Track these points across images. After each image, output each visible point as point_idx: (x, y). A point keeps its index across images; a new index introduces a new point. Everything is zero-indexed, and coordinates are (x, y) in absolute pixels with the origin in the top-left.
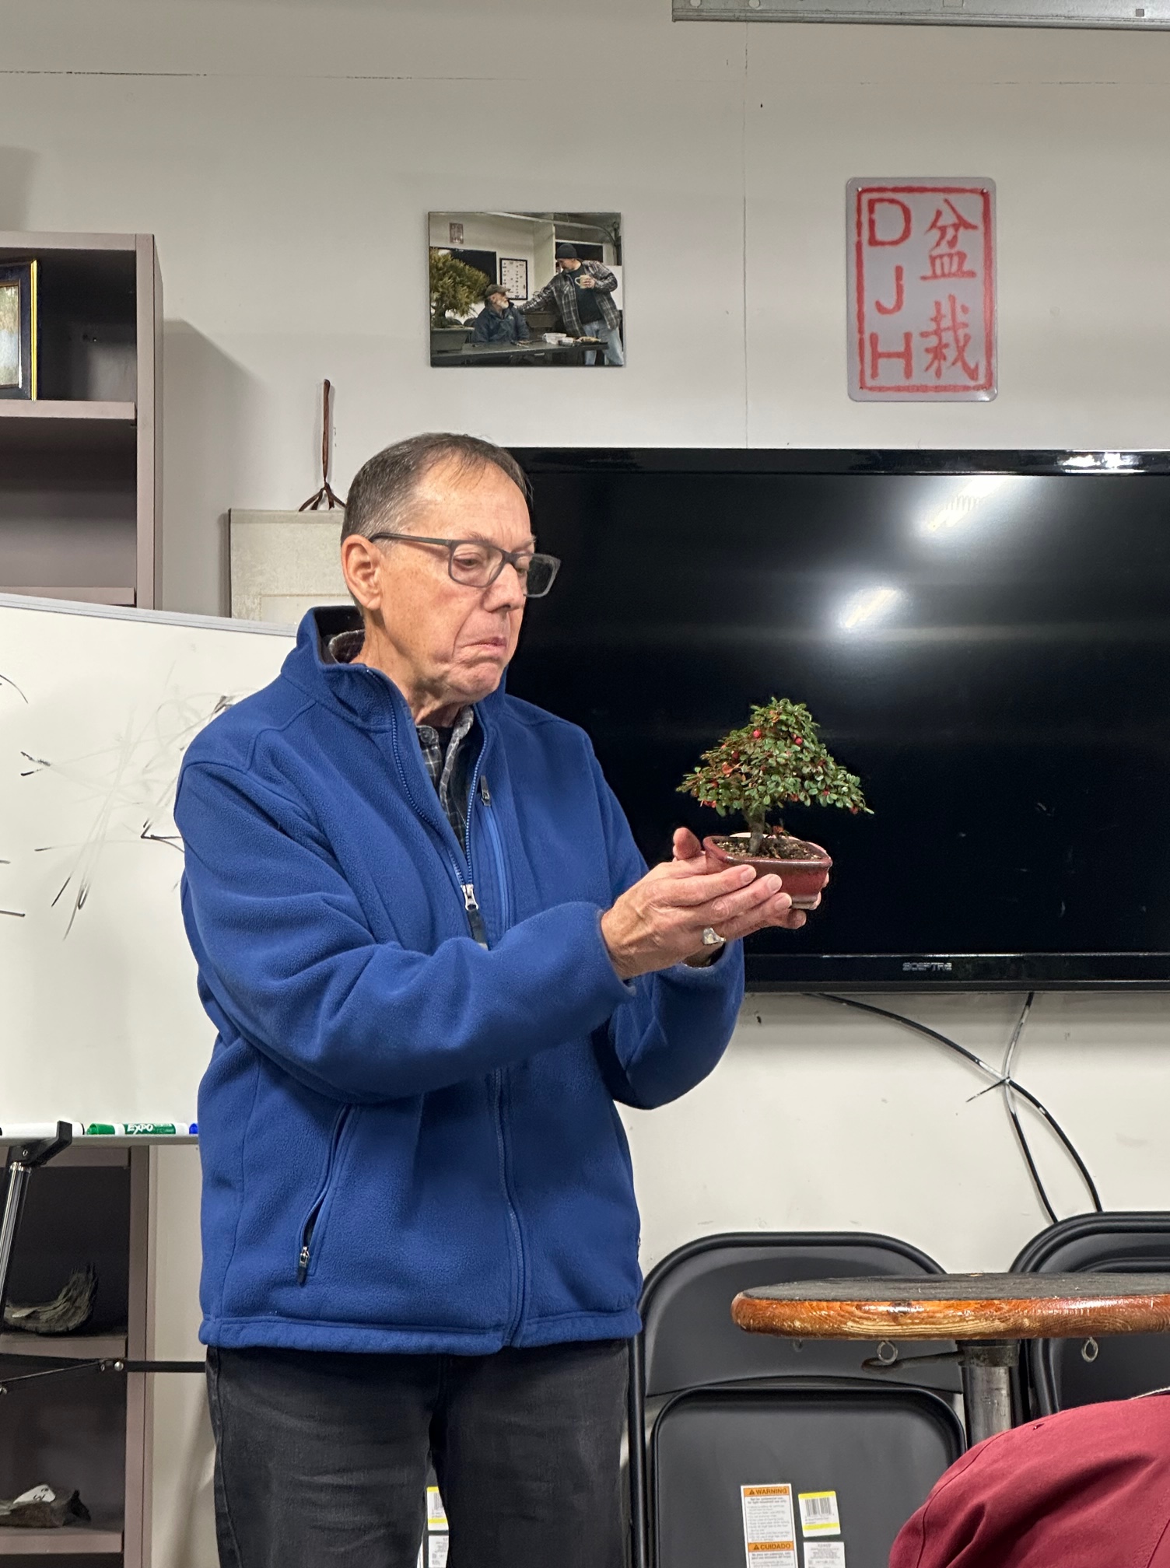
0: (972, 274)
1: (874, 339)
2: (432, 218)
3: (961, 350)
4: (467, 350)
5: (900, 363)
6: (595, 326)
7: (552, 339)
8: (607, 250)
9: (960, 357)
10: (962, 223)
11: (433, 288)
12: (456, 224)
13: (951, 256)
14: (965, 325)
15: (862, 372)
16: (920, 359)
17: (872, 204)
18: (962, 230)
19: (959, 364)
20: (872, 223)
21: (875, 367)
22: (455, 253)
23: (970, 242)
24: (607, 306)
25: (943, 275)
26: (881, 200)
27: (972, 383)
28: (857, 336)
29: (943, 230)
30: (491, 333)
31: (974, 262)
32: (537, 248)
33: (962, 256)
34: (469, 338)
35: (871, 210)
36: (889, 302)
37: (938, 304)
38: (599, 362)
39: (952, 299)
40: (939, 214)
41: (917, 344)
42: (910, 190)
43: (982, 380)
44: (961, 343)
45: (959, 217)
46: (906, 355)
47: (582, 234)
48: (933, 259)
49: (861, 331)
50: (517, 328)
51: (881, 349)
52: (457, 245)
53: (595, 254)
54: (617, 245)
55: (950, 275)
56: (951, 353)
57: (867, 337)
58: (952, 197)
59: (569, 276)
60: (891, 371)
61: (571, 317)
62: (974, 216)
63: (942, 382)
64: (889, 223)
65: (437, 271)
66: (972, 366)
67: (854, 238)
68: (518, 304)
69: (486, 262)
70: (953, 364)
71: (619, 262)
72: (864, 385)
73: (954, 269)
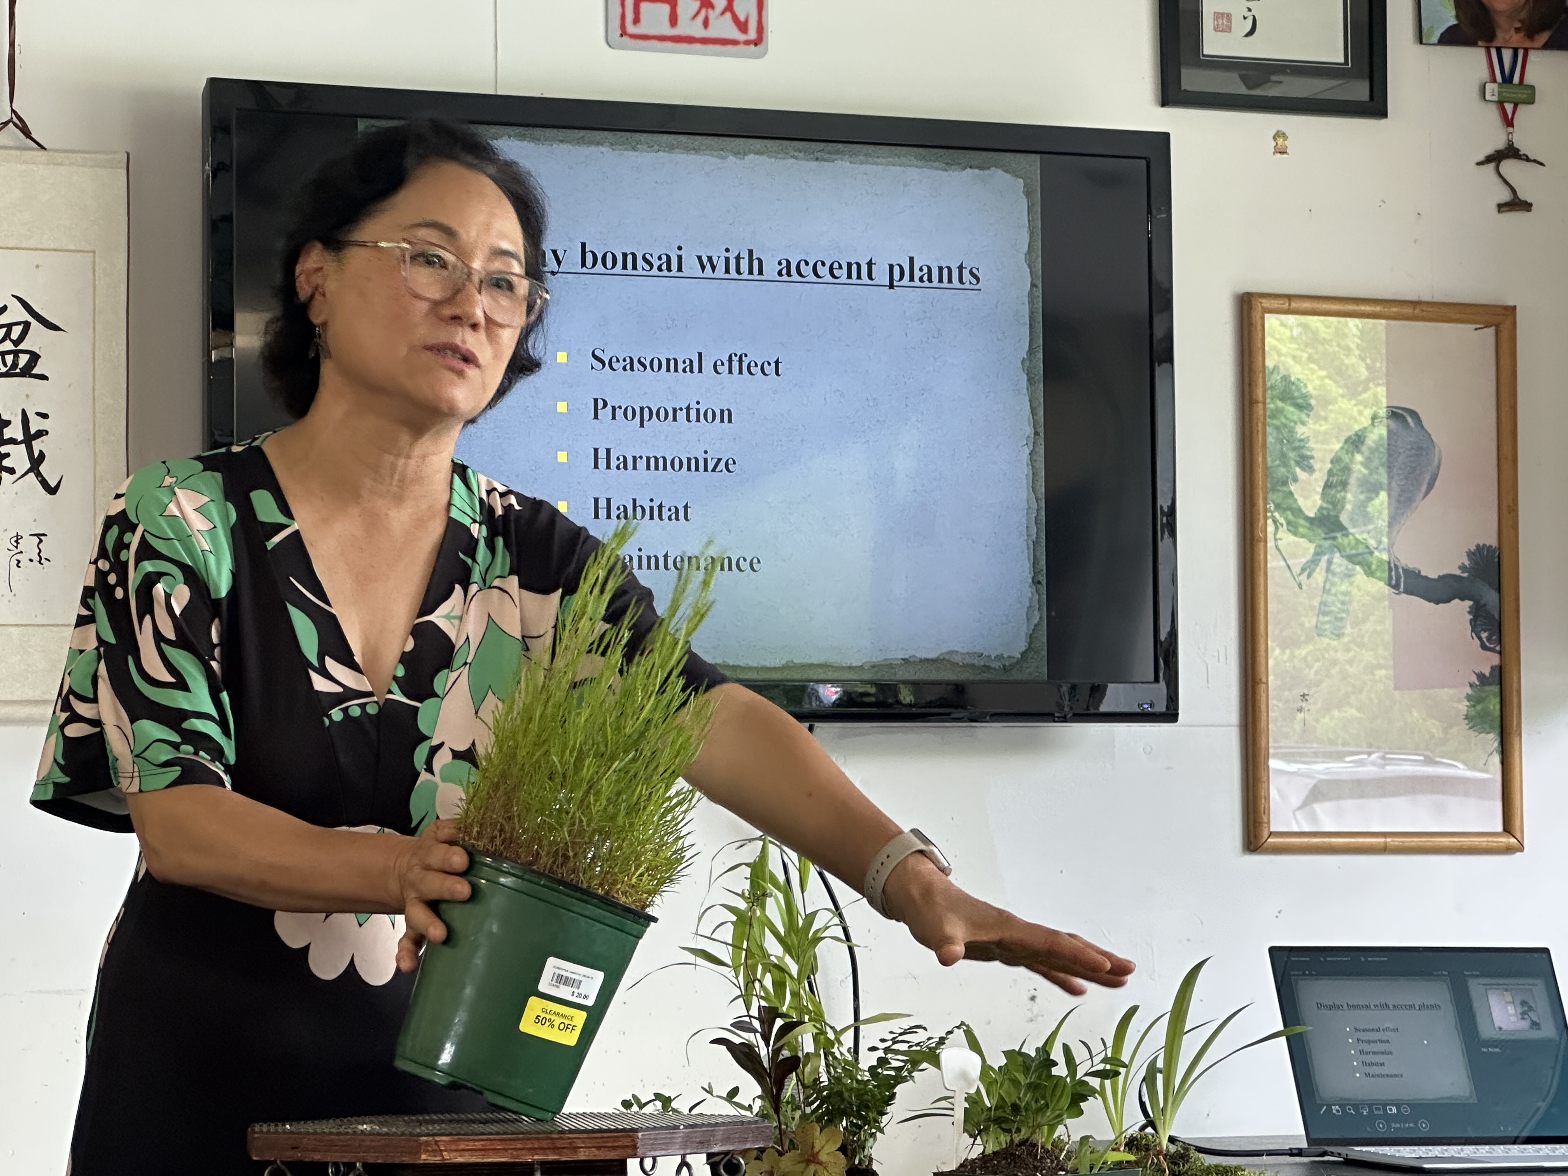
5: (665, 9)
9: (729, 7)
15: (623, 17)
16: (687, 7)
19: (728, 15)
21: (637, 11)
27: (742, 37)
43: (752, 34)
46: (672, 0)
56: (719, 2)
60: (655, 17)
63: (711, 33)
66: (742, 18)
70: (723, 13)
72: (624, 33)
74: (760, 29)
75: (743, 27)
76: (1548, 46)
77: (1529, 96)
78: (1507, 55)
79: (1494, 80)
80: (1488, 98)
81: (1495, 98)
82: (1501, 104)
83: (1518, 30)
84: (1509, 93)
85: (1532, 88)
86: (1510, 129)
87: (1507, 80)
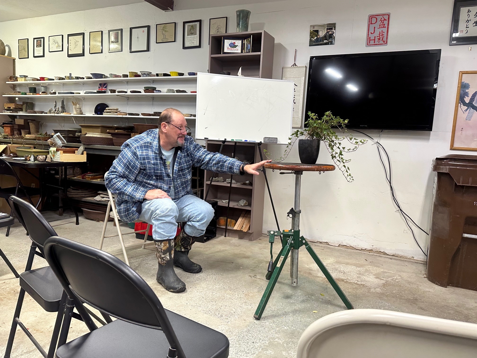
0: (385, 27)
1: (370, 38)
2: (311, 26)
3: (383, 38)
4: (314, 44)
6: (331, 39)
7: (325, 41)
8: (333, 28)
9: (382, 40)
10: (385, 20)
11: (310, 36)
12: (314, 26)
13: (382, 25)
14: (384, 35)
15: (368, 43)
16: (376, 40)
17: (372, 18)
18: (385, 21)
20: (371, 21)
21: (370, 42)
22: (313, 31)
23: (386, 22)
24: (333, 36)
25: (381, 28)
26: (373, 17)
27: (384, 43)
29: (382, 21)
30: (317, 41)
32: (325, 28)
33: (384, 25)
34: (314, 42)
35: (371, 19)
36: (373, 33)
37: (380, 32)
38: (331, 44)
39: (382, 31)
40: (381, 18)
41: (376, 38)
42: (377, 15)
43: (385, 43)
45: (384, 19)
46: (374, 40)
47: (330, 26)
48: (380, 25)
49: (368, 37)
50: (320, 40)
52: (314, 29)
53: (332, 29)
54: (335, 27)
55: (382, 27)
56: (381, 39)
57: (369, 38)
58: (383, 16)
59: (328, 32)
60: (372, 42)
61: (328, 38)
62: (387, 19)
63: (380, 43)
64: (374, 20)
65: (311, 33)
67: (369, 23)
68: (321, 37)
69: (317, 31)
71: (335, 30)
72: (368, 45)
73: (383, 27)
74: (387, 42)
75: (384, 42)
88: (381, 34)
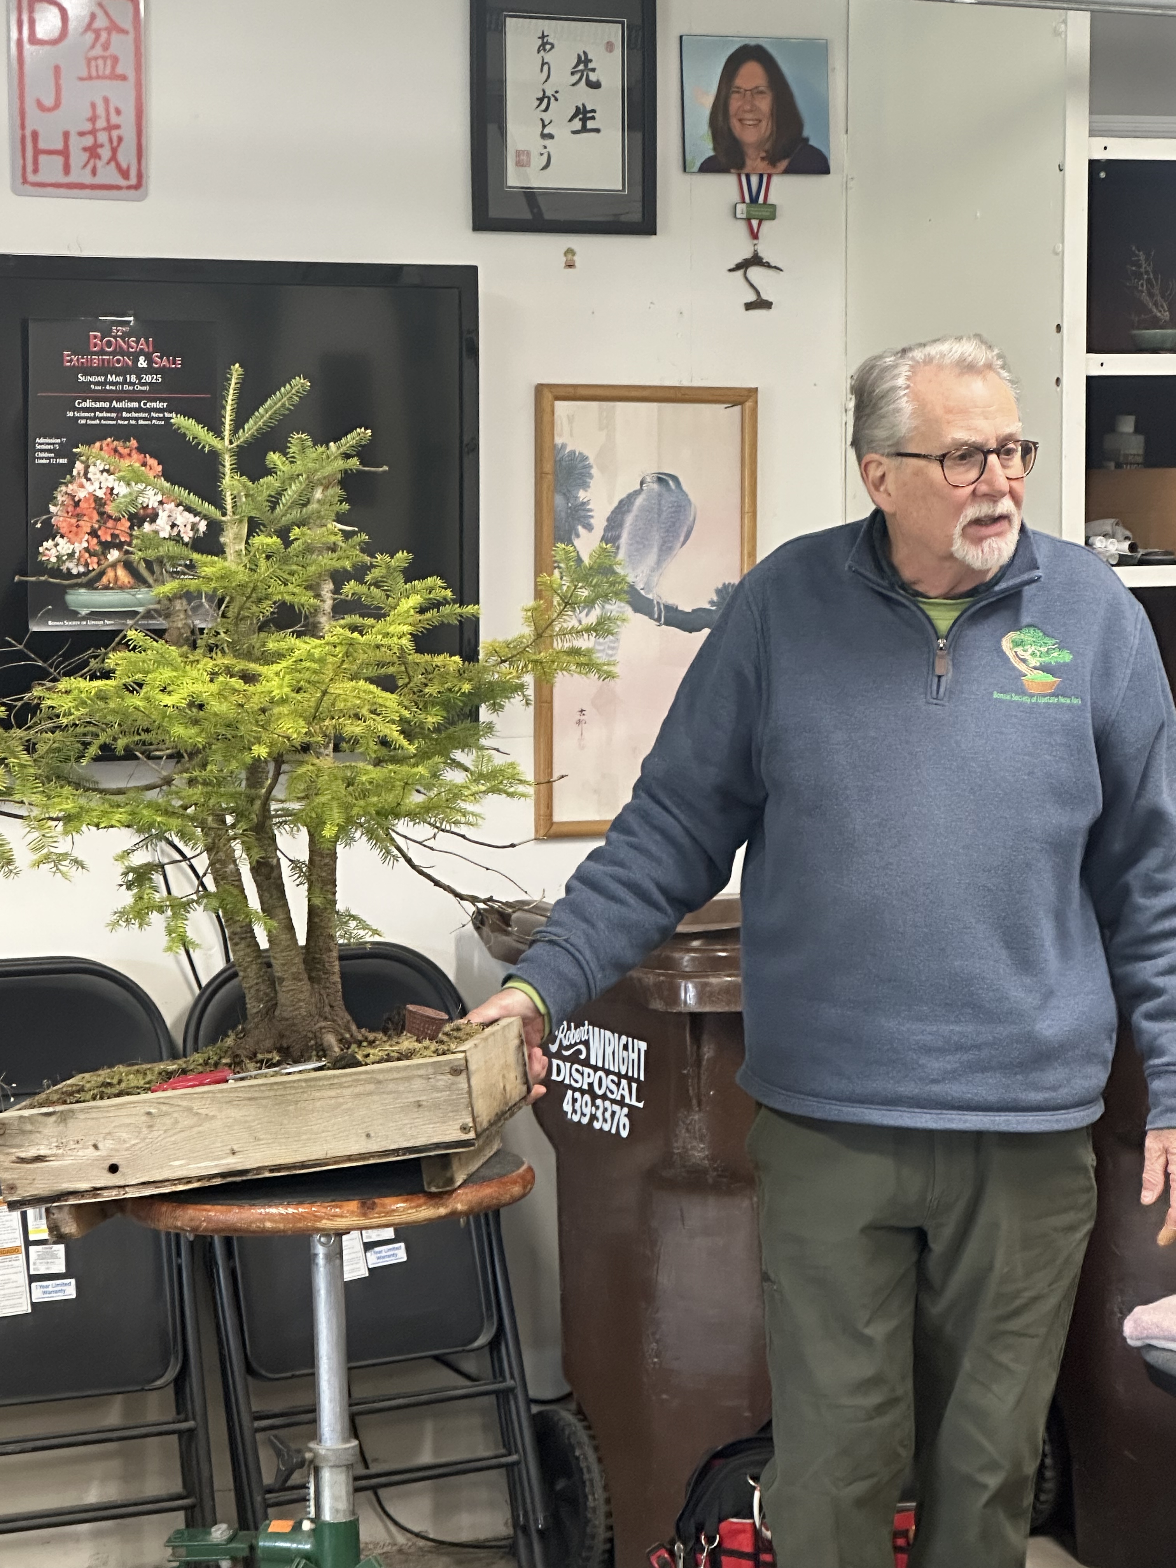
0: (124, 78)
1: (35, 135)
3: (114, 151)
5: (59, 160)
9: (114, 158)
10: (115, 28)
13: (104, 58)
14: (118, 127)
15: (24, 168)
16: (78, 158)
17: (31, 4)
18: (115, 35)
19: (113, 164)
20: (32, 21)
21: (35, 163)
23: (121, 45)
25: (98, 77)
27: (123, 182)
28: (19, 133)
29: (97, 33)
31: (126, 67)
33: (115, 60)
35: (32, 11)
36: (49, 102)
37: (93, 106)
39: (106, 101)
40: (93, 17)
41: (77, 145)
43: (133, 181)
44: (115, 144)
45: (112, 22)
46: (65, 153)
48: (89, 61)
49: (23, 127)
51: (42, 145)
55: (104, 77)
56: (105, 153)
57: (28, 133)
60: (51, 169)
62: (125, 22)
63: (98, 180)
64: (48, 23)
66: (124, 166)
67: (16, 37)
70: (108, 163)
72: (25, 181)
73: (108, 71)
74: (140, 176)
75: (125, 174)
76: (787, 171)
77: (770, 213)
78: (754, 180)
79: (744, 202)
80: (738, 216)
81: (744, 216)
82: (748, 220)
83: (763, 159)
84: (755, 210)
85: (774, 206)
86: (755, 242)
87: (754, 200)
88: (101, 123)
